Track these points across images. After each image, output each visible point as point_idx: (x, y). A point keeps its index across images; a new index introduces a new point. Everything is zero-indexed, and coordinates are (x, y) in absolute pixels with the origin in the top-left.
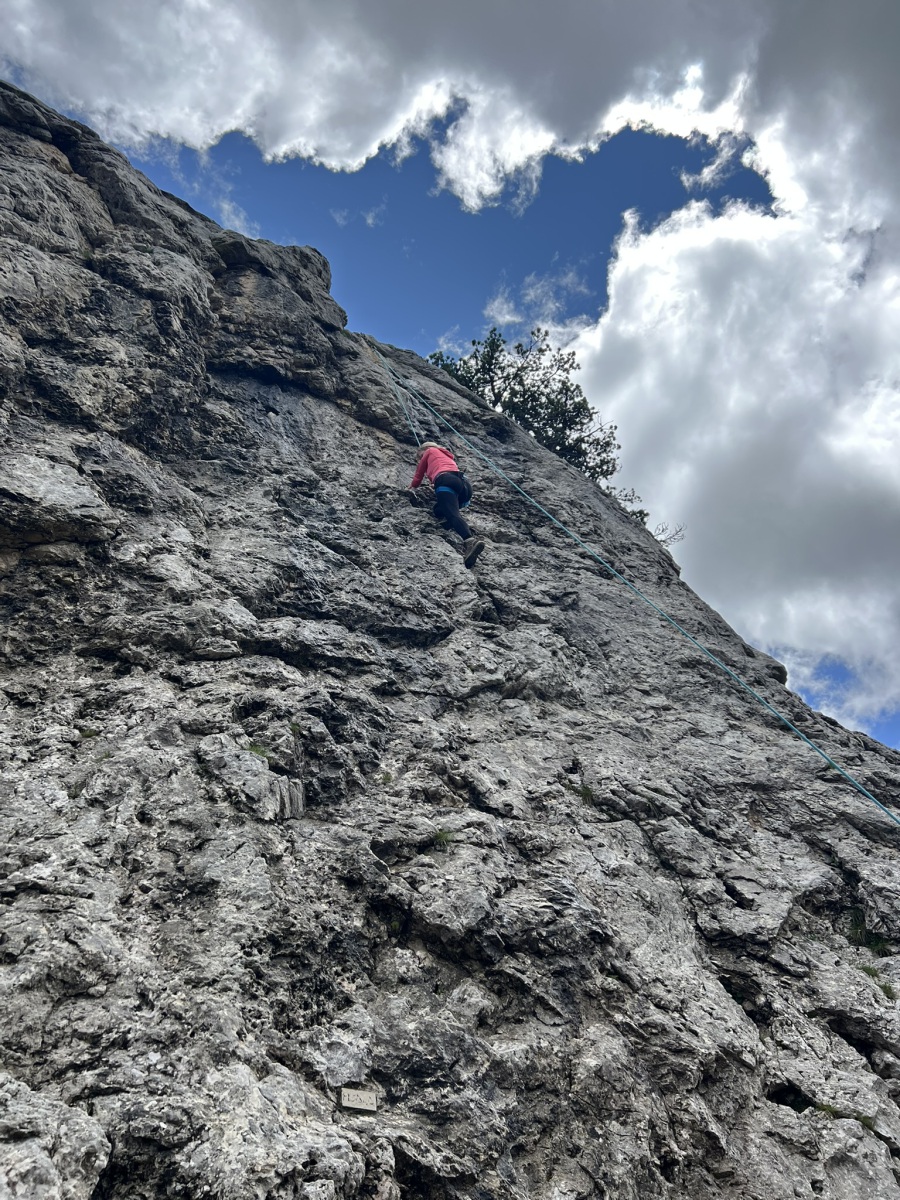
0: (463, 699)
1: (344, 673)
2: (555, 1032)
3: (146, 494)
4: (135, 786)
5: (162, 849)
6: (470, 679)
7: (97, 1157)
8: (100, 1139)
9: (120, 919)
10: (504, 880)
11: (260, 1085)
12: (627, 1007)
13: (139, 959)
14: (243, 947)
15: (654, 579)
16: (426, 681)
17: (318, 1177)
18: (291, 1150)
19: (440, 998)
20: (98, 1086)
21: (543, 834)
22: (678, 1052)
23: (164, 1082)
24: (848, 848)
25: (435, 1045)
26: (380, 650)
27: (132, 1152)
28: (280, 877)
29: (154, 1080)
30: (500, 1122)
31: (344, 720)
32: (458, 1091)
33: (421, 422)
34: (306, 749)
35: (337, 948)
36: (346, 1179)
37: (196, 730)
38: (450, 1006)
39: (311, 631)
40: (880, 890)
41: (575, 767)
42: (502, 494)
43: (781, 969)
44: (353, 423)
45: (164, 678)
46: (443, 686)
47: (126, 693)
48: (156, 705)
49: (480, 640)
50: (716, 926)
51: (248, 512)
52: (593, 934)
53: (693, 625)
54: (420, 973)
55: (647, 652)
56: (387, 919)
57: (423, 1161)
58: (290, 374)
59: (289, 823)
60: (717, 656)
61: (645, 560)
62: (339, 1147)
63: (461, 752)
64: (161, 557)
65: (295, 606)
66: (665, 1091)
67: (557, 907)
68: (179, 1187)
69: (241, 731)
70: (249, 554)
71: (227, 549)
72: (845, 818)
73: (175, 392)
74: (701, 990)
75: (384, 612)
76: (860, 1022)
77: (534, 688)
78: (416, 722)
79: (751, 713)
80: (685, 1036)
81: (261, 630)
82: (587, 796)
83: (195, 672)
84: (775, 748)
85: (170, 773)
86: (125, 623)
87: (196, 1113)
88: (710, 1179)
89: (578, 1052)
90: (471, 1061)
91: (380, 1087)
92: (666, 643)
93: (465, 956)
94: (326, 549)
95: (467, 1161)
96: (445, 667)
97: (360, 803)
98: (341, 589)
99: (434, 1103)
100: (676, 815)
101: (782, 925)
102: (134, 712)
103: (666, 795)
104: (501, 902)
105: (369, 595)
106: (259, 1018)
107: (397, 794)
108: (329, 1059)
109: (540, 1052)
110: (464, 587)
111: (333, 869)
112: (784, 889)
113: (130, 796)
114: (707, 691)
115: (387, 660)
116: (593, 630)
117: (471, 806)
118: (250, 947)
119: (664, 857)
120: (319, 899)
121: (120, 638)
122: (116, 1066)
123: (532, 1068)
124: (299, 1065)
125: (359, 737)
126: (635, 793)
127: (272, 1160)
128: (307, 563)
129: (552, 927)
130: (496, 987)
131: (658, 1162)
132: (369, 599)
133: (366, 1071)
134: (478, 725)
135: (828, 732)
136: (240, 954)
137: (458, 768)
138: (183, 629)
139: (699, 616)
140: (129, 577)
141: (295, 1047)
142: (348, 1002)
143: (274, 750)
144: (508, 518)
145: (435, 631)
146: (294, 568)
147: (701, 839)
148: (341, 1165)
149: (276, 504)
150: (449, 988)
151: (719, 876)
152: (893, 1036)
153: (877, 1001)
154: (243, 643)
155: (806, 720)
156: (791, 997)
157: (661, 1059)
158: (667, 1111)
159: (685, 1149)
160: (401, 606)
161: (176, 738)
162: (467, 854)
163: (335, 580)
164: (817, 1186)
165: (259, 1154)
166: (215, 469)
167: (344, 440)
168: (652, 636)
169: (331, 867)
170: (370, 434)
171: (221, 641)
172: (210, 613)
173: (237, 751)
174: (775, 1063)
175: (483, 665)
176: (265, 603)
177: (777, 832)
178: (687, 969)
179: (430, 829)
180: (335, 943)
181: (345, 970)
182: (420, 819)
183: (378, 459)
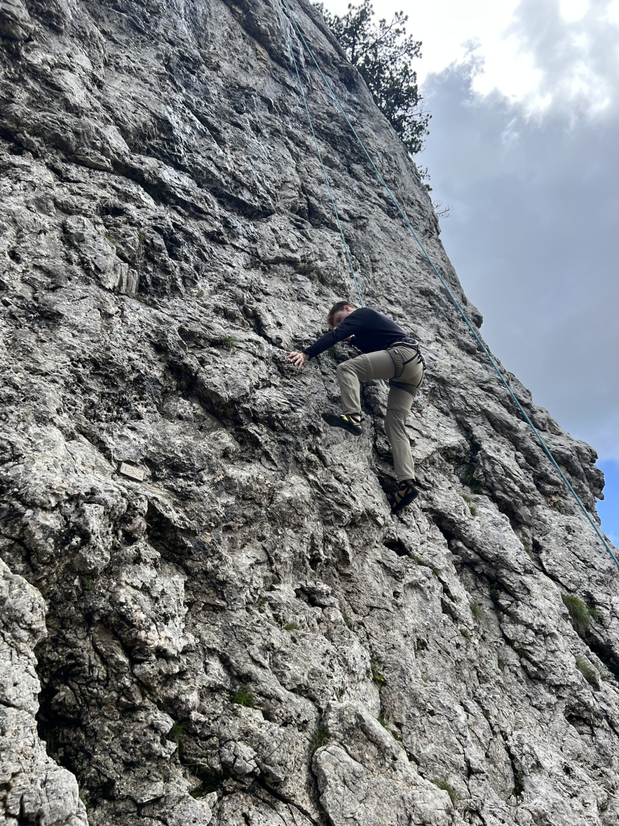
0: (267, 263)
1: (187, 214)
2: (271, 473)
3: (60, 15)
4: (11, 232)
5: (24, 281)
6: (276, 251)
10: (263, 380)
11: (67, 443)
12: (319, 472)
14: (72, 360)
15: (422, 229)
16: (246, 242)
17: (94, 503)
18: (79, 483)
19: (202, 434)
22: (340, 505)
24: (479, 431)
25: (191, 456)
26: (217, 207)
28: (109, 327)
30: (222, 510)
31: (179, 244)
32: (199, 485)
33: (293, 50)
34: (146, 253)
35: (139, 384)
36: (113, 509)
37: (66, 209)
38: (207, 440)
39: (168, 174)
40: (489, 458)
42: (337, 129)
44: (239, 30)
45: (48, 167)
46: (256, 249)
47: (15, 166)
48: (38, 182)
49: (291, 227)
50: (387, 448)
51: (140, 66)
52: (311, 427)
53: (436, 269)
54: (192, 416)
55: (401, 276)
56: (178, 379)
57: (166, 515)
59: (123, 297)
60: (445, 293)
61: (421, 214)
62: (112, 491)
64: (63, 71)
65: (161, 152)
66: (326, 523)
67: (293, 406)
69: (101, 222)
70: (134, 98)
71: (117, 87)
72: (486, 415)
74: (365, 479)
75: (227, 182)
76: (452, 522)
77: (319, 273)
78: (231, 265)
79: (452, 336)
80: (348, 498)
81: (131, 159)
83: (74, 171)
84: (459, 361)
85: (40, 232)
86: (24, 114)
87: (18, 446)
89: (281, 488)
90: (213, 472)
91: (148, 470)
92: (415, 275)
93: (225, 415)
94: (195, 118)
95: (194, 523)
96: (262, 237)
97: (176, 302)
98: (199, 153)
99: (182, 487)
101: (425, 460)
102: (20, 181)
104: (258, 392)
105: (219, 165)
106: (74, 406)
107: (205, 306)
108: (118, 444)
109: (257, 481)
110: (290, 185)
111: (149, 336)
112: (434, 440)
113: (6, 237)
114: (430, 313)
115: (221, 216)
116: (370, 249)
117: (254, 331)
118: (77, 362)
119: (368, 400)
120: (134, 351)
121: (18, 124)
123: (250, 488)
124: (96, 441)
125: (187, 260)
127: (64, 485)
128: (178, 123)
129: (286, 415)
130: (240, 439)
131: (309, 557)
132: (218, 168)
133: (142, 458)
134: (274, 284)
135: (495, 363)
136: (69, 363)
137: (252, 304)
138: (70, 135)
139: (443, 265)
140: (34, 78)
141: (95, 430)
142: (139, 417)
143: (124, 244)
144: (336, 149)
145: (261, 209)
146: (167, 121)
148: (111, 501)
149: (164, 68)
150: (209, 430)
152: (467, 533)
153: (464, 513)
154: (114, 163)
155: (484, 352)
157: (329, 506)
158: (324, 533)
159: (328, 555)
160: (240, 182)
161: (49, 209)
162: (243, 356)
163: (196, 144)
164: (396, 594)
165: (57, 480)
166: (121, 21)
167: (229, 41)
168: (408, 267)
169: (146, 334)
170: (251, 44)
171: (99, 155)
172: (94, 130)
173: (95, 234)
174: (394, 528)
175: (288, 245)
176: (139, 140)
177: (441, 410)
178: (361, 466)
179: (222, 334)
180: (138, 380)
181: (141, 399)
182: (217, 326)
183: (252, 67)
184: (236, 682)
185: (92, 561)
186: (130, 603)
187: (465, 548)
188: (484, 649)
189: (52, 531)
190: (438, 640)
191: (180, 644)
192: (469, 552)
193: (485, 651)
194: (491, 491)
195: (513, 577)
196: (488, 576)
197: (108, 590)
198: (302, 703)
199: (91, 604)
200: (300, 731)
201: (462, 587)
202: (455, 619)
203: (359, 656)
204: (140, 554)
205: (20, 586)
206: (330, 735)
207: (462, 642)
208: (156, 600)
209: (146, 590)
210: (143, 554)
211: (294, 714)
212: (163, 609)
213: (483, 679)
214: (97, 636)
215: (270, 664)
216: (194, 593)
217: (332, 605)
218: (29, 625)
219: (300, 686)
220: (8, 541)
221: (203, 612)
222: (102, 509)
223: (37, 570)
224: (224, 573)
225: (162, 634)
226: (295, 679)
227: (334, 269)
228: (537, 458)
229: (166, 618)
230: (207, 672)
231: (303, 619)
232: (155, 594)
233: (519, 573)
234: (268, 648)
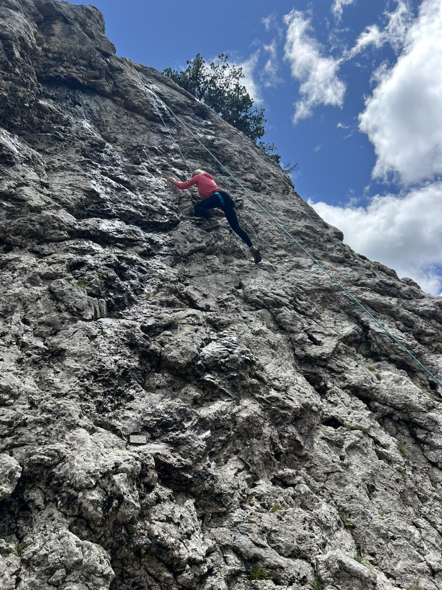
0: (186, 256)
1: (124, 246)
2: (228, 404)
3: (10, 153)
4: (19, 307)
5: (35, 336)
6: (189, 247)
7: (15, 474)
8: (16, 466)
9: (18, 370)
10: (205, 340)
11: (91, 437)
12: (261, 391)
13: (28, 387)
14: (79, 378)
15: (281, 191)
16: (165, 248)
17: (119, 472)
18: (106, 463)
19: (175, 393)
20: (14, 444)
21: (224, 318)
22: (284, 408)
23: (44, 439)
24: (364, 318)
25: (172, 413)
26: (142, 234)
27: (32, 470)
28: (96, 346)
29: (40, 439)
30: (203, 443)
31: (125, 269)
32: (183, 432)
33: (160, 109)
34: (106, 284)
35: (126, 375)
36: (132, 472)
37: (48, 278)
38: (180, 397)
39: (105, 225)
40: (378, 333)
41: (241, 286)
42: (204, 148)
43: (331, 370)
44: (123, 111)
45: (30, 252)
46: (175, 250)
47: (10, 260)
48: (27, 266)
49: (194, 226)
50: (303, 353)
51: (68, 162)
52: (246, 360)
53: (299, 214)
54: (166, 383)
55: (276, 229)
56: (150, 361)
57: (168, 462)
58: (85, 83)
59: (100, 320)
60: (310, 229)
61: (277, 181)
62: (128, 460)
63: (185, 282)
64: (22, 188)
65: (97, 212)
66: (278, 425)
67: (230, 350)
68: (56, 482)
69: (71, 277)
70: (70, 185)
71: (59, 183)
72: (365, 302)
73: (21, 95)
74: (295, 382)
75: (143, 214)
76: (365, 390)
77: (221, 250)
78: (162, 269)
79: (325, 256)
80: (287, 401)
82: (246, 300)
83: (46, 248)
84: (335, 272)
85: (37, 300)
86: (6, 224)
87: (62, 451)
88: (296, 459)
89: (239, 412)
90: (190, 419)
91: (148, 434)
92: (286, 224)
93: (187, 374)
94: (111, 181)
95: (188, 460)
96: (176, 241)
97: (134, 309)
98: (120, 202)
99: (173, 438)
100: (287, 305)
101: (333, 352)
102: (16, 270)
103: (282, 296)
104: (204, 350)
105: (135, 205)
106: (89, 409)
107: (154, 303)
108: (124, 424)
109: (222, 413)
110: (185, 199)
111: (123, 340)
112: (335, 335)
113: (17, 312)
114: (304, 246)
115: (146, 239)
116: (250, 219)
117: (190, 307)
118: (83, 378)
119: (280, 324)
120: (116, 354)
121: (5, 233)
122: (21, 435)
123: (218, 420)
124: (109, 427)
125: (133, 278)
126: (268, 296)
127: (97, 468)
128: (101, 189)
129: (227, 359)
130: (202, 387)
131: (274, 454)
132: (135, 207)
133: (141, 427)
134: (194, 268)
135: (360, 263)
136: (78, 381)
137: (183, 290)
138: (38, 226)
139: (302, 209)
140: (6, 200)
141: (106, 420)
142: (132, 398)
143: (90, 285)
144: (207, 161)
145: (170, 222)
146: (93, 191)
147: (298, 316)
148: (129, 467)
149: (83, 157)
150: (180, 389)
151: (306, 331)
152: (379, 395)
153: (373, 381)
154: (70, 233)
155: (351, 258)
156: (335, 381)
157: (276, 412)
158: (278, 432)
159: (285, 447)
160: (152, 210)
161: (38, 282)
162: (187, 329)
163: (117, 197)
164: (342, 458)
165: (92, 466)
166: (48, 139)
167: (118, 120)
168: (279, 221)
169: (122, 339)
170: (132, 116)
171: (59, 232)
172: (51, 218)
173: (70, 286)
174: (326, 410)
175: (195, 239)
176: (80, 211)
177: (334, 310)
178: (289, 373)
179: (170, 319)
180: (125, 373)
181: (130, 385)
182: (165, 315)
183: (137, 130)
184: (249, 564)
185: (129, 513)
186: (162, 534)
187: (380, 405)
188: (417, 476)
189: (97, 501)
190: (382, 481)
191: (203, 550)
192: (385, 408)
193: (419, 477)
194: (387, 356)
195: (421, 416)
196: (404, 421)
197: (145, 530)
198: (298, 563)
199: (137, 543)
200: (302, 585)
201: (388, 436)
202: (390, 461)
203: (329, 513)
204: (159, 496)
205: (88, 548)
206: (324, 581)
207: (400, 477)
208: (178, 524)
209: (169, 520)
210: (161, 495)
211: (294, 574)
212: (185, 529)
213: (424, 499)
214: (147, 564)
215: (268, 542)
216: (203, 509)
217: (299, 482)
218: (102, 573)
219: (293, 551)
220: (72, 519)
221: (212, 520)
222: (125, 475)
223: (96, 532)
224: (218, 488)
225: (189, 548)
226: (288, 547)
227: (230, 243)
228: (412, 321)
229: (188, 536)
230: (227, 563)
231: (281, 500)
232: (176, 521)
233: (425, 412)
234: (264, 531)
